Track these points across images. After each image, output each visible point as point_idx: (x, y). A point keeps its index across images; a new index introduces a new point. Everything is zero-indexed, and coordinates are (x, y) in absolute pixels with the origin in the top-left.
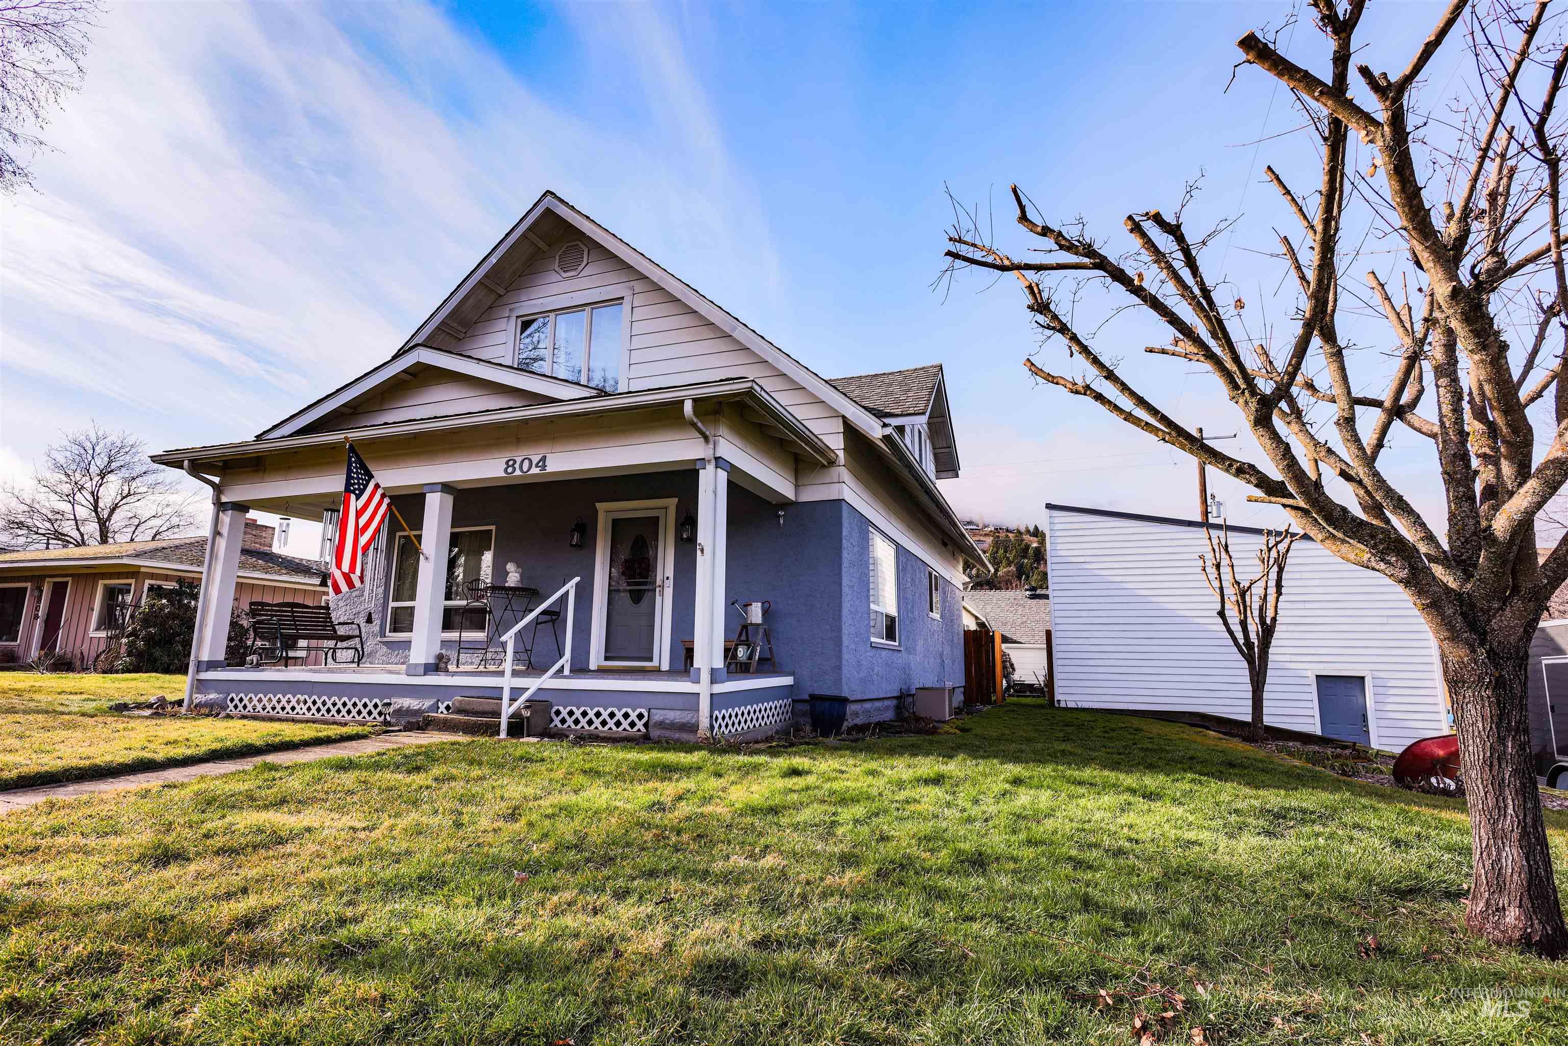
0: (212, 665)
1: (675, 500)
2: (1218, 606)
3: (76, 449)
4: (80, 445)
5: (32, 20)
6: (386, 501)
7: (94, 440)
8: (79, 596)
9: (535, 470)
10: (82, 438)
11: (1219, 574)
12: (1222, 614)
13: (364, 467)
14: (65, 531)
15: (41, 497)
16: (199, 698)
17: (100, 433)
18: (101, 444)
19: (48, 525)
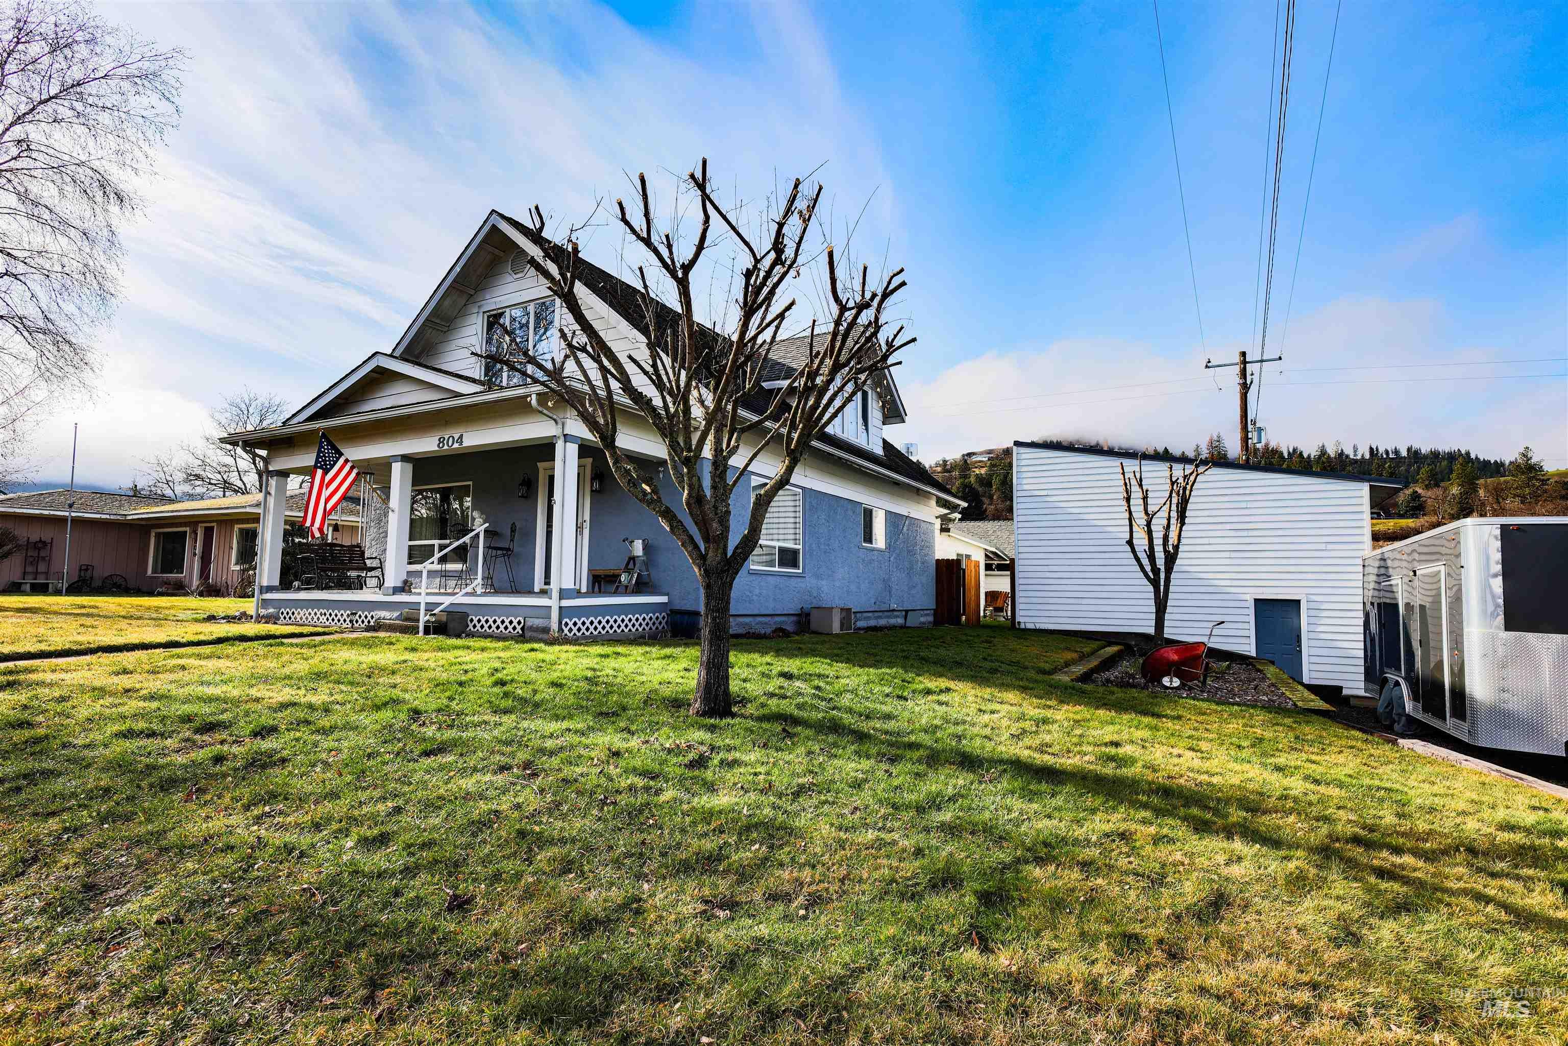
0: (270, 589)
1: (591, 460)
2: (1127, 536)
3: (235, 411)
4: (237, 406)
5: (137, 73)
6: (355, 471)
7: (247, 402)
8: (222, 538)
9: (456, 445)
10: (239, 400)
11: (1129, 507)
12: (1130, 543)
13: (334, 447)
14: (232, 481)
15: (210, 453)
16: (263, 612)
17: (252, 396)
18: (253, 406)
19: (219, 477)
